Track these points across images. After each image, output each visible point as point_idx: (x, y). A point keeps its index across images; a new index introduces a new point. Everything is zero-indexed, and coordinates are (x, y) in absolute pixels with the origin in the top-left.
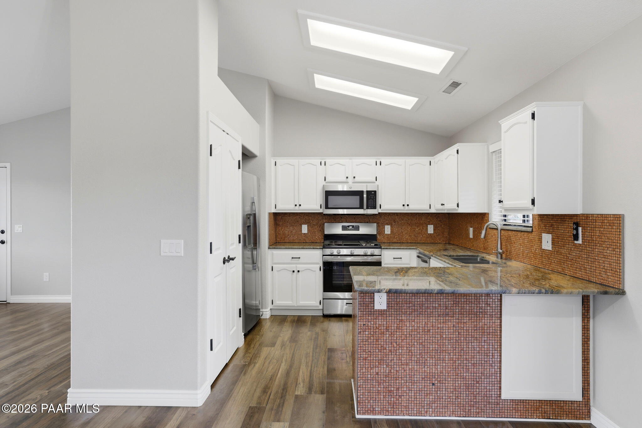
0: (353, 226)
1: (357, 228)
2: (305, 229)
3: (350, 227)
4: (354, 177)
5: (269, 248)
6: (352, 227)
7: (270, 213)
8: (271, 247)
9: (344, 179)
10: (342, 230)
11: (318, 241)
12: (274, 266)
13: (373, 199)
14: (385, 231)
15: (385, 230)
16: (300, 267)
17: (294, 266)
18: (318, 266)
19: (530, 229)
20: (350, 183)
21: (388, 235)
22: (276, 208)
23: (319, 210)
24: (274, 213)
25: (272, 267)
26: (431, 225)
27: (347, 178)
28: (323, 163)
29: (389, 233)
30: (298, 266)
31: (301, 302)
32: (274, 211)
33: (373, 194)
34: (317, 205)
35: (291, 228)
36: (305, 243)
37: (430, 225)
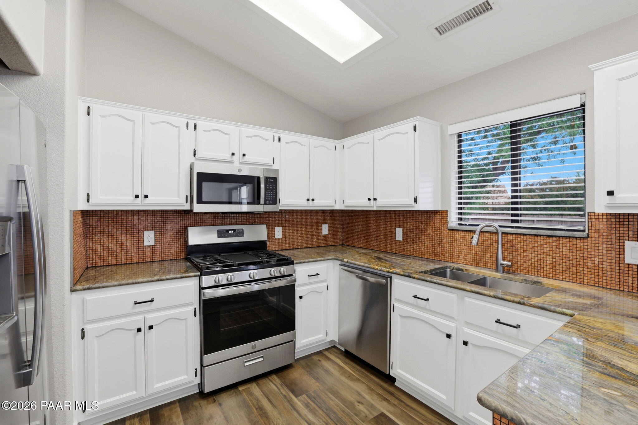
0: (234, 230)
1: (240, 233)
2: (149, 238)
3: (230, 232)
4: (244, 155)
5: (73, 291)
6: (232, 231)
7: (74, 213)
8: (78, 287)
9: (228, 156)
10: (219, 237)
11: (175, 257)
12: (88, 328)
13: (272, 190)
14: (275, 235)
15: (275, 233)
16: (152, 318)
17: (141, 317)
18: (192, 309)
19: (584, 235)
20: (237, 164)
21: (279, 239)
22: (88, 201)
23: (184, 206)
24: (83, 212)
25: (83, 329)
26: (326, 224)
27: (233, 154)
28: (191, 126)
29: (280, 237)
30: (148, 316)
31: (156, 386)
32: (83, 206)
33: (272, 182)
34: (179, 197)
35: (122, 238)
36: (150, 262)
37: (324, 224)
